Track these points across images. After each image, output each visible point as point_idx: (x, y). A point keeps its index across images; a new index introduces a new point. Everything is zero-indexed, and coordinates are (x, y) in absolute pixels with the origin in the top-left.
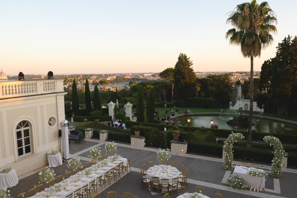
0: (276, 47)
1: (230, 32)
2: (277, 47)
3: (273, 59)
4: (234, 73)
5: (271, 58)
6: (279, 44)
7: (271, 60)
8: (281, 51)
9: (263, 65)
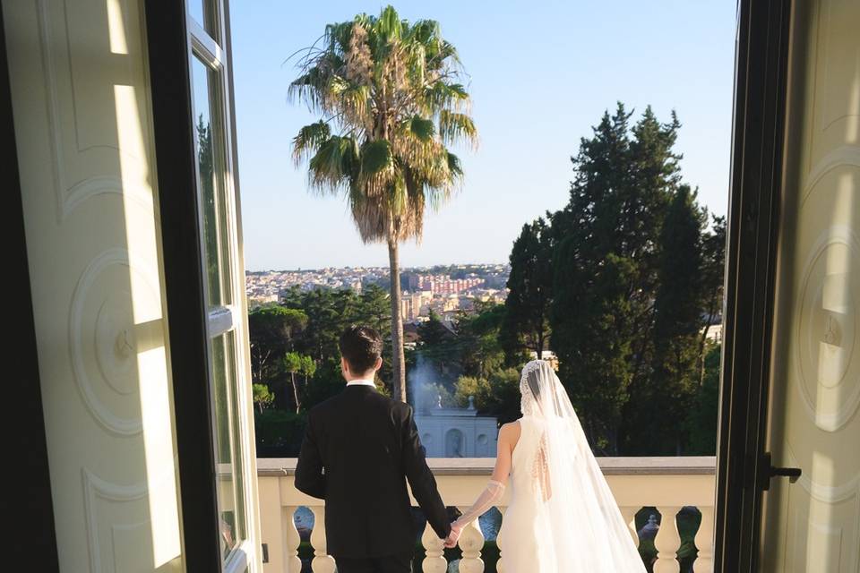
0: (572, 159)
1: (308, 133)
2: (575, 156)
3: (558, 218)
4: (425, 273)
5: (548, 213)
6: (585, 144)
7: (548, 223)
8: (590, 178)
9: (519, 246)
